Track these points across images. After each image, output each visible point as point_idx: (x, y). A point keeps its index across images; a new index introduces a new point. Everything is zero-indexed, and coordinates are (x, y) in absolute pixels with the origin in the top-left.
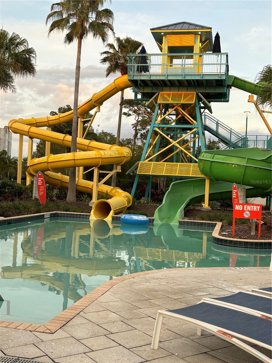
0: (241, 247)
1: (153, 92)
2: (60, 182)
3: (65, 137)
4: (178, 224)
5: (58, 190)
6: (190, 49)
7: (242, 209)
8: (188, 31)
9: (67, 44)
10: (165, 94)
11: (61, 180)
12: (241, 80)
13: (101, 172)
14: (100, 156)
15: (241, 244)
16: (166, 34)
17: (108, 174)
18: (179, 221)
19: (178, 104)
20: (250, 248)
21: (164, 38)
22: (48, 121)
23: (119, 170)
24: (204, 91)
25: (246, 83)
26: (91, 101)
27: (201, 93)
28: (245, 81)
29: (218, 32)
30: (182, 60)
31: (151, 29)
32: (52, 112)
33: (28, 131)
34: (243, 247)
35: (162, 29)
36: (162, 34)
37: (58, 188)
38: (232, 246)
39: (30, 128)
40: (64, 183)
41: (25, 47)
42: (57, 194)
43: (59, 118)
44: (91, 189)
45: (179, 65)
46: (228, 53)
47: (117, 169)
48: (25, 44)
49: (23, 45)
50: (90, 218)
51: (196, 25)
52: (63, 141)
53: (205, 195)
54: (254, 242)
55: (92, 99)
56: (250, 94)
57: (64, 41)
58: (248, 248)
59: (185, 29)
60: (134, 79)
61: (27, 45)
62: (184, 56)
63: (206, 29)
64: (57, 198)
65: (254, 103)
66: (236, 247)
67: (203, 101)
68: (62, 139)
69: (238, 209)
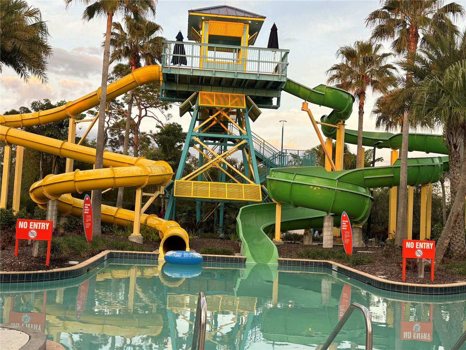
0: (425, 294)
1: (189, 90)
2: (71, 207)
3: (64, 144)
4: (277, 264)
5: (67, 219)
6: (237, 41)
7: (413, 247)
8: (237, 18)
9: (86, 20)
10: (205, 94)
11: (71, 205)
12: (295, 83)
13: (144, 194)
14: (147, 174)
15: (425, 290)
16: (207, 19)
17: (150, 197)
18: (279, 260)
19: (221, 108)
20: (435, 295)
21: (204, 23)
22: (22, 120)
23: (163, 192)
24: (254, 95)
25: (301, 87)
26: (95, 97)
27: (250, 96)
28: (299, 85)
29: (274, 23)
30: (234, 54)
31: (190, 11)
32: (22, 107)
33: (5, 134)
34: (427, 294)
35: (203, 12)
36: (203, 18)
37: (66, 216)
38: (414, 293)
39: (8, 130)
40: (75, 208)
41: (37, 19)
42: (65, 224)
43: (39, 116)
44: (114, 217)
45: (230, 59)
46: (289, 50)
47: (160, 191)
48: (36, 15)
49: (34, 16)
50: (159, 259)
51: (245, 12)
52: (60, 150)
53: (275, 224)
54: (443, 288)
55: (96, 94)
56: (304, 101)
57: (82, 16)
58: (433, 295)
59: (233, 16)
60: (171, 73)
61: (39, 17)
62: (233, 49)
63: (259, 18)
64: (65, 230)
65: (307, 111)
66: (419, 294)
67: (253, 106)
68: (60, 147)
69: (409, 247)
